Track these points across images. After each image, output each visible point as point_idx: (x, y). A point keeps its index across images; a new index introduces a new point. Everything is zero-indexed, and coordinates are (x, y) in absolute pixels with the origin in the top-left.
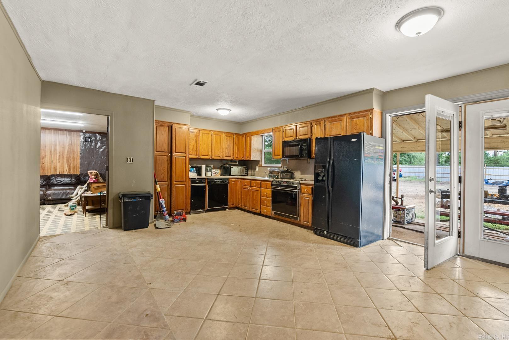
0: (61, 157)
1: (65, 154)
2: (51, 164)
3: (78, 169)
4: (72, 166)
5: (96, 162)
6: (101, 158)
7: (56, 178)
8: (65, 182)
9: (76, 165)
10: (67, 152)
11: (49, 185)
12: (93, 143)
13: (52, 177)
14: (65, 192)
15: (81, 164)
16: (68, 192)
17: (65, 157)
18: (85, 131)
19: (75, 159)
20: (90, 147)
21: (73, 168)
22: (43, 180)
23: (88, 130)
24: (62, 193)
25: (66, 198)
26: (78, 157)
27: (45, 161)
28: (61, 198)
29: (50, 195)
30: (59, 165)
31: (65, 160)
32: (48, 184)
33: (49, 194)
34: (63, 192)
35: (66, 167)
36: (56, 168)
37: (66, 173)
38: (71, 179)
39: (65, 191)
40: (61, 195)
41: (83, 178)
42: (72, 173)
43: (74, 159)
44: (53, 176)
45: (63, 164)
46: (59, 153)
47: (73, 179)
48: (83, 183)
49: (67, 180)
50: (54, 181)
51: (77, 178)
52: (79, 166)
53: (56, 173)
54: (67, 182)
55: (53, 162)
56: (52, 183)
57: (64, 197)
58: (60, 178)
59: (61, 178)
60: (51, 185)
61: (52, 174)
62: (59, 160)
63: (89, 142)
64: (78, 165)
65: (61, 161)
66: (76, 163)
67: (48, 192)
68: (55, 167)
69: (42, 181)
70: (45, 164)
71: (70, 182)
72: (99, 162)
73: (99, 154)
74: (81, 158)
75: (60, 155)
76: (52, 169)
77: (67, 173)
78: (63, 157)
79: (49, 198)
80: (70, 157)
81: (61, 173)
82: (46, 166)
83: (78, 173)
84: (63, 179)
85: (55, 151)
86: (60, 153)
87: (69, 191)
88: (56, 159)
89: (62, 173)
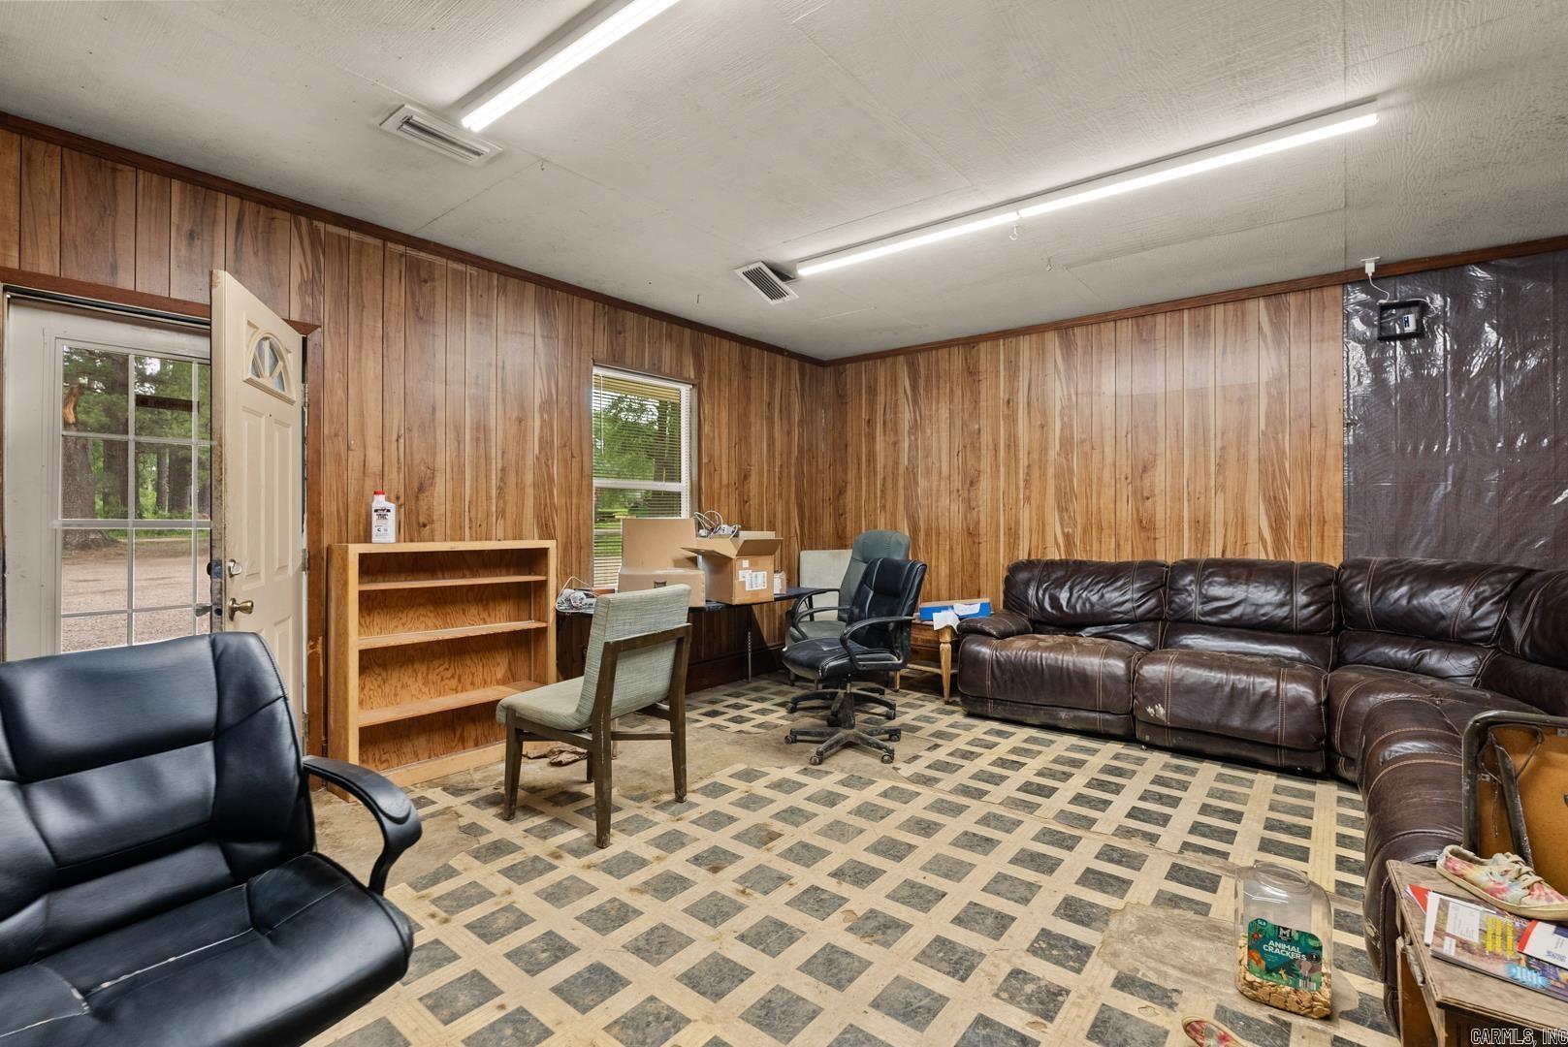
0: (1232, 455)
1: (1253, 437)
2: (1180, 500)
3: (1329, 531)
4: (1293, 510)
5: (1468, 475)
6: (1510, 443)
7: (1200, 583)
8: (1250, 610)
9: (1321, 500)
10: (1263, 426)
11: (1166, 620)
12: (1440, 341)
13: (1183, 576)
14: (1245, 690)
15: (1351, 497)
16: (1266, 694)
17: (1253, 455)
18: (1379, 267)
19: (1310, 464)
20: (1417, 375)
21: (1303, 524)
22: (1139, 590)
23: (1397, 252)
24: (1227, 689)
25: (1247, 731)
26: (1331, 453)
27: (1152, 485)
28: (1217, 725)
29: (1156, 693)
30: (1220, 505)
31: (1253, 477)
32: (1162, 612)
33: (1154, 687)
34: (1233, 688)
35: (1260, 519)
36: (1206, 524)
37: (1257, 553)
38: (1290, 592)
39: (1242, 680)
40: (1218, 705)
41: (1366, 596)
42: (1294, 556)
43: (1305, 464)
44: (1188, 566)
45: (1240, 497)
46: (1219, 436)
47: (1301, 599)
48: (1367, 628)
49: (1265, 598)
50: (1191, 597)
51: (1326, 590)
52: (1340, 509)
53: (1205, 549)
54: (1262, 611)
55: (1191, 489)
56: (1182, 608)
57: (1236, 721)
58: (1223, 585)
59: (1230, 584)
60: (1178, 621)
61: (1185, 557)
62: (1221, 478)
63: (1405, 338)
64: (1335, 506)
65: (1229, 483)
66: (1320, 491)
67: (1153, 671)
68: (1201, 519)
69: (1137, 596)
70: (1154, 503)
71: (1283, 612)
72: (1493, 477)
73: (1493, 414)
74: (1355, 454)
75: (1223, 448)
76: (1186, 527)
77: (1263, 557)
78: (1243, 459)
79: (1150, 710)
80: (1284, 452)
81: (1229, 556)
82: (1160, 515)
83: (1334, 559)
84: (1239, 592)
85: (1200, 428)
86: (1223, 434)
87: (1269, 683)
88: (1207, 474)
89: (1238, 556)
